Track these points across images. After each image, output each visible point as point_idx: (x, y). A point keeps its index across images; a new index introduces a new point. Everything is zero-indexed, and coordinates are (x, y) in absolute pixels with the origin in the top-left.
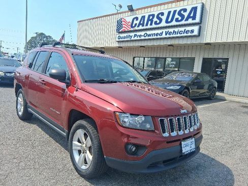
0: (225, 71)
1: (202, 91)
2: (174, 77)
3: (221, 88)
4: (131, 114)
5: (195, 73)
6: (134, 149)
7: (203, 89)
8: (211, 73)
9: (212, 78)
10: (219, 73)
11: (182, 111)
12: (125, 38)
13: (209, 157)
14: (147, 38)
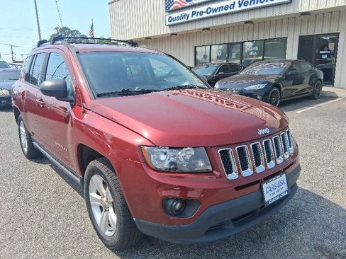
0: (334, 54)
1: (300, 87)
2: (256, 70)
3: (329, 79)
4: (170, 148)
5: (287, 61)
6: (178, 205)
7: (301, 83)
8: (313, 59)
9: (315, 65)
10: (324, 57)
11: (261, 132)
12: (178, 18)
13: (313, 195)
14: (211, 14)
